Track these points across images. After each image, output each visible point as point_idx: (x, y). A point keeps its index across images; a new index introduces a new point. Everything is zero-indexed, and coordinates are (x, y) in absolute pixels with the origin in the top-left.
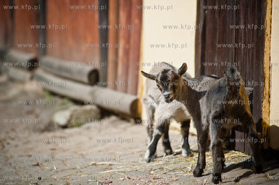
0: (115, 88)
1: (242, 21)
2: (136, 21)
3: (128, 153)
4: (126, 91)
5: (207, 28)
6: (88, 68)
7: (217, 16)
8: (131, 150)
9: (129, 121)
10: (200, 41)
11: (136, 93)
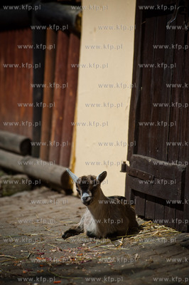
0: (47, 159)
1: (177, 99)
2: (71, 94)
3: (60, 224)
4: (58, 163)
5: (142, 105)
6: (21, 138)
7: (152, 93)
8: (62, 222)
9: (59, 193)
10: (134, 116)
11: (68, 166)
